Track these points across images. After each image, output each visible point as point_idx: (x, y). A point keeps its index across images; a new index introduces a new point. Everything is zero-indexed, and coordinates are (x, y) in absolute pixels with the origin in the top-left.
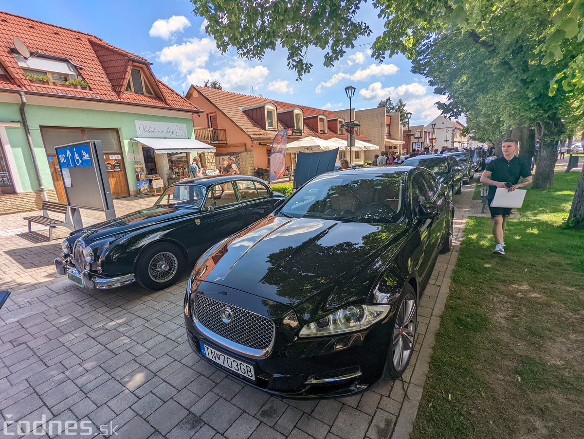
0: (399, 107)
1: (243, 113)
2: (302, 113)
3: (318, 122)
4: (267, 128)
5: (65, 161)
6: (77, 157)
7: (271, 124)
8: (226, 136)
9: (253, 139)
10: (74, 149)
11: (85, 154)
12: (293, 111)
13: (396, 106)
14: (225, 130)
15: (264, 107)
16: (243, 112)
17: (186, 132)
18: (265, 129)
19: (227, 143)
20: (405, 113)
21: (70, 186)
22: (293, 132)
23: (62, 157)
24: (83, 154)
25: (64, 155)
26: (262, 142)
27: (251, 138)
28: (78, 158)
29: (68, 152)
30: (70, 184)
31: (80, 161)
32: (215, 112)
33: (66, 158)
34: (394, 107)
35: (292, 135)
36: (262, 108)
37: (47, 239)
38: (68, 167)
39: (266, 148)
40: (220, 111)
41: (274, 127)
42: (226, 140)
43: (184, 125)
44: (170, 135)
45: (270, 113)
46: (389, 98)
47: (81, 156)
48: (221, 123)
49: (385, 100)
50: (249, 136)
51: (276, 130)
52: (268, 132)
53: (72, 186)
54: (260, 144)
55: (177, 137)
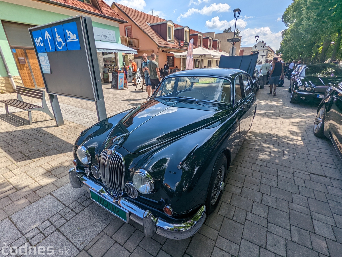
1: (150, 28)
2: (189, 31)
3: (197, 38)
4: (168, 39)
5: (42, 45)
6: (58, 39)
7: (170, 37)
8: (138, 44)
9: (159, 47)
10: (56, 30)
11: (71, 35)
12: (184, 29)
14: (138, 39)
15: (166, 23)
16: (150, 26)
17: (115, 38)
18: (166, 41)
19: (139, 50)
21: (49, 73)
22: (184, 44)
23: (38, 41)
24: (68, 35)
25: (40, 38)
26: (165, 50)
27: (159, 46)
28: (60, 40)
29: (47, 35)
30: (50, 70)
31: (64, 44)
32: (131, 25)
33: (44, 41)
35: (183, 46)
36: (165, 24)
37: (26, 122)
38: (46, 52)
39: (167, 54)
40: (136, 24)
41: (172, 40)
42: (138, 47)
43: (114, 32)
44: (103, 39)
45: (170, 28)
46: (230, 27)
47: (65, 37)
48: (136, 34)
50: (157, 44)
51: (173, 41)
52: (169, 43)
53: (51, 72)
54: (163, 51)
55: (109, 41)
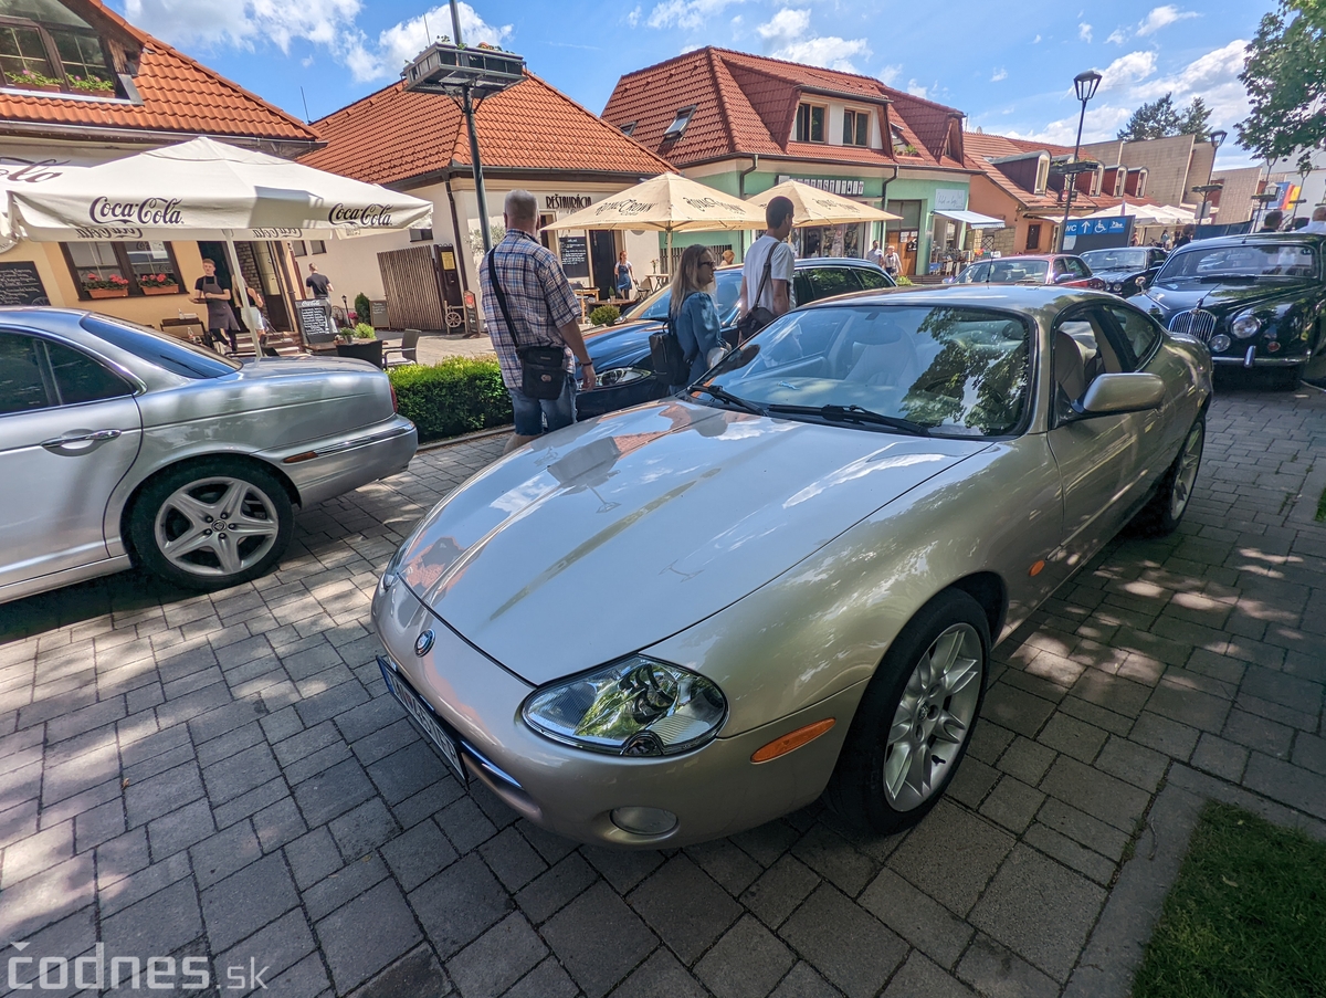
0: (1192, 119)
13: (1184, 116)
16: (994, 165)
18: (1033, 193)
20: (1206, 134)
34: (1177, 119)
36: (1033, 160)
39: (1029, 222)
41: (1041, 189)
46: (1168, 97)
49: (1156, 102)
52: (1038, 198)
54: (1026, 216)
